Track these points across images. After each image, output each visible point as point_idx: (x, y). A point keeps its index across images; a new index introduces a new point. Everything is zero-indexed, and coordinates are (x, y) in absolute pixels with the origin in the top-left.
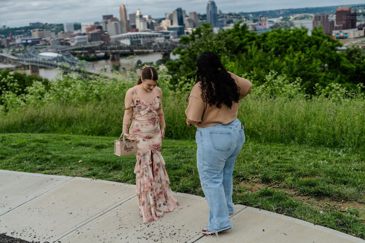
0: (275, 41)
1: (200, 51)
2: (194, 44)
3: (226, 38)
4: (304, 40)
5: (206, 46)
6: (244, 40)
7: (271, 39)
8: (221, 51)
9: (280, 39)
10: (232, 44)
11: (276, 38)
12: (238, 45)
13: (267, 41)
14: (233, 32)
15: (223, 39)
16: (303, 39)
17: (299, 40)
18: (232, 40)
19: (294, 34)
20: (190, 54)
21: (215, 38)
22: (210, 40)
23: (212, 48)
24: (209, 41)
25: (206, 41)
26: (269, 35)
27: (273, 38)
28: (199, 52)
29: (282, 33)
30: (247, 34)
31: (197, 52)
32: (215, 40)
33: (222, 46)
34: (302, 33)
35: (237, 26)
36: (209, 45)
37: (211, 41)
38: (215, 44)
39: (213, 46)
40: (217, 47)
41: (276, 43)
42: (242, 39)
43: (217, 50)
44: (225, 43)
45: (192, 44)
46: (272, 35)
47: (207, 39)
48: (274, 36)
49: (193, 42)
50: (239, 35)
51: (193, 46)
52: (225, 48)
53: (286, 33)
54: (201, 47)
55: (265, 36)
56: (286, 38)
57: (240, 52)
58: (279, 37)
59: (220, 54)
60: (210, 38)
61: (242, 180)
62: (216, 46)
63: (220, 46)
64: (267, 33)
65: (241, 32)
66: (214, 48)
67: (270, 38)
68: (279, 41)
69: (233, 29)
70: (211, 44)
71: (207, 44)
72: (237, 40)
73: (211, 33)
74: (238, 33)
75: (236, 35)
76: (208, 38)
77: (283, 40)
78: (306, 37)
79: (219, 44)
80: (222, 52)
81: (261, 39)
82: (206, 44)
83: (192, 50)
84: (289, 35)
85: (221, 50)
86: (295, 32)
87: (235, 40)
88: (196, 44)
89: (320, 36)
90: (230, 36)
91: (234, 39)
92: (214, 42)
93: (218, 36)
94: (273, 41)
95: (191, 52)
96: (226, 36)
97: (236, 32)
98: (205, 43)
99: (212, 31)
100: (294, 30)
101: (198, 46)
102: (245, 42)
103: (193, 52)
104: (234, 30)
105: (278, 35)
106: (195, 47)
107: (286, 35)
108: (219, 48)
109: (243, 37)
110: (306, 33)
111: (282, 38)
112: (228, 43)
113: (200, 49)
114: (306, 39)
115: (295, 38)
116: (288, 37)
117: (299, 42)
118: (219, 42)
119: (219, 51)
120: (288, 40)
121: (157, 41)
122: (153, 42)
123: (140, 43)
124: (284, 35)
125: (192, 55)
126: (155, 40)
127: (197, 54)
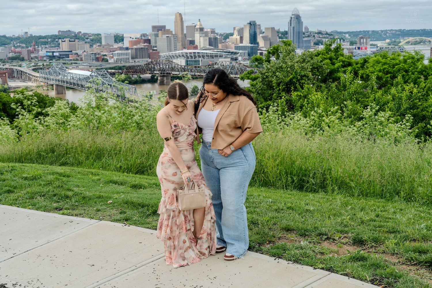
0: (378, 69)
1: (277, 77)
2: (269, 66)
3: (312, 61)
4: (418, 70)
6: (336, 66)
7: (372, 66)
8: (304, 78)
10: (320, 70)
11: (380, 65)
12: (328, 71)
13: (367, 68)
14: (323, 54)
15: (308, 61)
16: (417, 68)
17: (411, 69)
18: (320, 64)
19: (405, 61)
20: (263, 79)
23: (294, 73)
24: (289, 64)
25: (286, 63)
26: (371, 61)
27: (377, 64)
28: (275, 77)
29: (389, 59)
30: (341, 58)
31: (273, 77)
32: (297, 62)
34: (416, 59)
35: (328, 47)
36: (289, 69)
37: (293, 64)
38: (298, 67)
39: (295, 70)
40: (300, 72)
41: (380, 71)
42: (333, 64)
43: (299, 75)
44: (311, 67)
45: (266, 67)
46: (374, 61)
47: (286, 61)
48: (378, 62)
50: (331, 59)
51: (268, 69)
52: (310, 74)
53: (393, 59)
55: (365, 61)
56: (394, 66)
57: (331, 80)
58: (385, 64)
59: (303, 81)
60: (292, 59)
61: (326, 239)
64: (369, 58)
65: (333, 54)
66: (296, 73)
68: (385, 68)
70: (292, 67)
71: (287, 68)
72: (327, 64)
73: (293, 53)
74: (328, 56)
75: (325, 59)
76: (288, 60)
77: (390, 68)
78: (421, 66)
79: (303, 68)
80: (306, 79)
81: (359, 65)
82: (285, 68)
83: (266, 74)
84: (398, 62)
85: (305, 76)
86: (405, 58)
87: (324, 64)
88: (272, 67)
90: (319, 58)
91: (322, 63)
92: (296, 65)
93: (302, 58)
96: (312, 59)
97: (326, 54)
98: (284, 66)
99: (293, 50)
100: (404, 56)
101: (274, 70)
102: (338, 68)
103: (267, 77)
104: (325, 51)
105: (383, 61)
106: (270, 70)
107: (393, 62)
108: (303, 73)
109: (336, 61)
110: (421, 60)
111: (388, 65)
112: (314, 68)
113: (277, 73)
114: (421, 69)
115: (406, 66)
116: (397, 64)
117: (411, 71)
118: (303, 65)
119: (302, 76)
120: (397, 68)
121: (220, 63)
122: (216, 63)
123: (199, 64)
124: (391, 62)
125: (266, 81)
126: (218, 62)
127: (273, 79)
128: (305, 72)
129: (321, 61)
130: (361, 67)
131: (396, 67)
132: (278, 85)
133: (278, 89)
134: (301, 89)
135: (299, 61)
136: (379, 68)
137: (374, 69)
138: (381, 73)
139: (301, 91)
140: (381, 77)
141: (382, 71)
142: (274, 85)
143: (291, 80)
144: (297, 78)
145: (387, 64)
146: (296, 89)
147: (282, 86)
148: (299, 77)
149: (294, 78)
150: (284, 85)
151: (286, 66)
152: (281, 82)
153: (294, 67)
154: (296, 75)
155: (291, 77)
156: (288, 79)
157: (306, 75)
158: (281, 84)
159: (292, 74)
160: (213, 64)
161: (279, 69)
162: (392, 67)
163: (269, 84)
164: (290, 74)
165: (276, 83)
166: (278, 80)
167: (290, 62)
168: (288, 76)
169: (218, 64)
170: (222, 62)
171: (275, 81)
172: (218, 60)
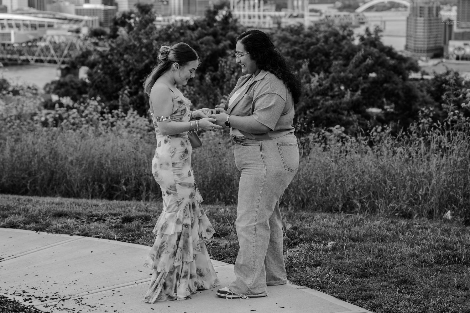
1: (125, 61)
2: (114, 45)
3: (182, 39)
4: (343, 53)
5: (139, 50)
6: (221, 45)
9: (296, 48)
11: (288, 45)
12: (208, 53)
14: (203, 27)
15: (177, 39)
16: (341, 50)
17: (332, 51)
18: (195, 42)
19: (326, 39)
20: (105, 64)
21: (157, 35)
22: (148, 38)
23: (151, 56)
24: (145, 41)
25: (139, 40)
26: (275, 37)
27: (283, 44)
28: (122, 62)
29: (302, 36)
30: (231, 33)
31: (119, 62)
32: (157, 39)
34: (341, 37)
35: (211, 15)
36: (144, 50)
37: (149, 41)
39: (153, 52)
41: (288, 54)
42: (218, 42)
45: (110, 45)
46: (280, 38)
47: (140, 36)
48: (284, 39)
49: (112, 42)
50: (215, 34)
51: (112, 49)
53: (309, 36)
54: (127, 53)
56: (309, 46)
57: (211, 68)
58: (295, 43)
60: (148, 34)
64: (272, 34)
65: (218, 28)
66: (155, 55)
68: (295, 50)
69: (205, 21)
70: (149, 46)
71: (142, 48)
72: (207, 43)
73: (150, 25)
74: (211, 30)
75: (206, 34)
76: (142, 35)
77: (302, 50)
78: (346, 47)
82: (138, 48)
83: (109, 57)
84: (314, 40)
86: (327, 34)
87: (202, 43)
88: (118, 45)
89: (375, 46)
90: (196, 34)
91: (199, 42)
92: (155, 43)
93: (166, 34)
95: (107, 61)
97: (208, 27)
98: (137, 44)
99: (152, 20)
100: (325, 32)
101: (121, 50)
102: (225, 48)
103: (110, 62)
104: (205, 23)
105: (294, 38)
106: (115, 51)
107: (308, 40)
109: (224, 38)
110: (348, 38)
111: (300, 45)
113: (125, 56)
114: (346, 51)
115: (326, 47)
116: (313, 44)
117: (333, 55)
120: (313, 49)
121: (48, 39)
122: (41, 39)
123: (10, 40)
124: (304, 40)
125: (109, 68)
126: (45, 36)
127: (119, 65)
129: (198, 39)
131: (312, 47)
132: (128, 74)
133: (127, 80)
135: (160, 37)
136: (286, 50)
138: (289, 58)
141: (291, 54)
142: (121, 74)
143: (147, 66)
145: (299, 44)
147: (134, 75)
149: (151, 63)
150: (136, 74)
151: (140, 45)
152: (132, 70)
153: (152, 46)
154: (155, 58)
155: (147, 61)
156: (142, 66)
158: (131, 73)
159: (148, 57)
160: (35, 40)
161: (129, 49)
162: (305, 48)
163: (113, 74)
164: (145, 58)
165: (124, 71)
166: (126, 67)
167: (146, 39)
168: (143, 61)
169: (45, 40)
170: (53, 37)
171: (122, 69)
172: (45, 32)
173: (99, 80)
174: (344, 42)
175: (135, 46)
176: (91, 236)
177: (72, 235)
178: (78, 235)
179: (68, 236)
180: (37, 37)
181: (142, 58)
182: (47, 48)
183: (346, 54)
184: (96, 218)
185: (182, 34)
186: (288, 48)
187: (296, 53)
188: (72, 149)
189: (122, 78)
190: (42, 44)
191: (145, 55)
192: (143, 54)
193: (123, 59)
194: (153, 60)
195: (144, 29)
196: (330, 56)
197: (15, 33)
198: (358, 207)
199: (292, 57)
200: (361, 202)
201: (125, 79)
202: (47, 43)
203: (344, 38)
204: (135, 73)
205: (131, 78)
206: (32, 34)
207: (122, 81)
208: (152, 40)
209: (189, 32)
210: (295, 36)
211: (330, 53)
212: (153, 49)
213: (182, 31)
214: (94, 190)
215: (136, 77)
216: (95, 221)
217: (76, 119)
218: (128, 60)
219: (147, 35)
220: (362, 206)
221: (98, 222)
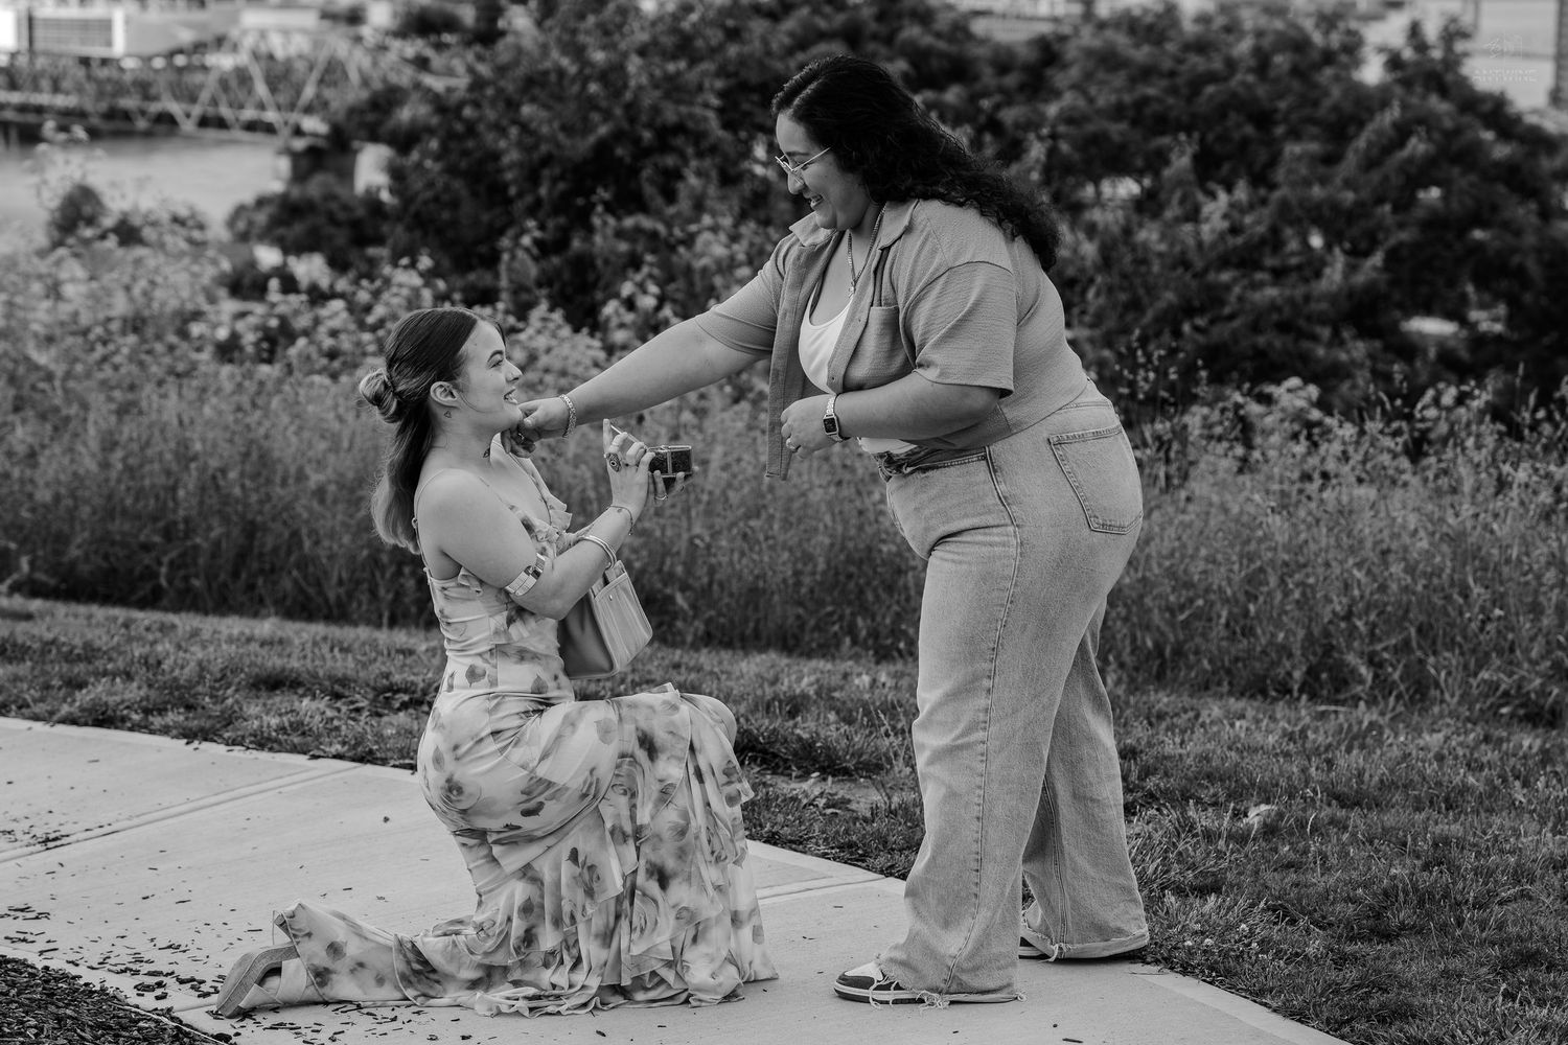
0: (1104, 99)
1: (524, 127)
2: (484, 69)
3: (733, 50)
4: (1323, 111)
5: (575, 89)
7: (1074, 87)
8: (679, 141)
9: (1151, 91)
11: (1119, 79)
13: (1057, 94)
15: (714, 51)
16: (1316, 104)
17: (1282, 105)
19: (1262, 63)
20: (450, 137)
21: (643, 37)
22: (609, 46)
23: (618, 111)
24: (599, 56)
25: (578, 52)
26: (1071, 51)
27: (1101, 75)
28: (514, 131)
29: (1171, 47)
30: (912, 32)
31: (501, 130)
32: (642, 52)
33: (691, 103)
34: (1315, 56)
36: (593, 88)
37: (614, 57)
38: (644, 80)
39: (628, 96)
40: (656, 110)
41: (1118, 112)
43: (649, 125)
44: (719, 84)
45: (471, 70)
46: (1089, 53)
47: (582, 38)
48: (1108, 60)
49: (480, 58)
50: (852, 36)
51: (478, 84)
52: (713, 123)
53: (1201, 46)
54: (533, 100)
55: (1048, 52)
56: (1197, 83)
58: (1146, 73)
59: (670, 161)
60: (609, 33)
62: (647, 101)
63: (678, 102)
64: (1063, 39)
66: (631, 108)
67: (1074, 73)
68: (1144, 101)
70: (613, 76)
71: (586, 81)
74: (840, 19)
75: (822, 36)
76: (588, 32)
77: (1171, 101)
78: (1336, 92)
79: (673, 88)
80: (690, 151)
81: (1011, 80)
82: (573, 80)
83: (468, 112)
84: (1217, 65)
85: (680, 128)
86: (1266, 42)
88: (501, 70)
89: (1444, 91)
90: (783, 33)
92: (634, 64)
93: (675, 30)
94: (1091, 100)
95: (459, 127)
100: (1259, 34)
101: (510, 87)
103: (471, 129)
105: (1142, 54)
106: (490, 92)
107: (1197, 62)
108: (670, 114)
109: (885, 50)
110: (1344, 58)
111: (1164, 83)
112: (744, 87)
113: (527, 110)
114: (1336, 108)
115: (1261, 91)
116: (1212, 77)
117: (1285, 120)
118: (671, 67)
119: (666, 136)
120: (1211, 97)
121: (248, 42)
122: (220, 42)
123: (109, 43)
124: (1180, 61)
125: (465, 153)
126: (234, 33)
127: (502, 144)
128: (683, 109)
129: (790, 52)
130: (1022, 88)
131: (1210, 89)
132: (532, 176)
133: (529, 199)
134: (659, 201)
135: (655, 42)
136: (1113, 98)
137: (1081, 103)
138: (1123, 126)
139: (657, 214)
140: (1123, 147)
141: (1131, 113)
142: (509, 176)
143: (603, 148)
144: (637, 141)
145: (1162, 75)
146: (629, 201)
147: (554, 181)
148: (647, 135)
149: (618, 136)
150: (562, 177)
151: (581, 71)
152: (547, 161)
153: (625, 76)
154: (632, 120)
155: (603, 130)
156: (584, 146)
157: (690, 125)
158: (546, 173)
159: (607, 115)
160: (199, 47)
161: (536, 83)
162: (1185, 91)
163: (482, 175)
164: (595, 117)
165: (520, 165)
166: (528, 150)
167: (604, 48)
168: (587, 128)
169: (235, 48)
170: (263, 34)
171: (513, 156)
172: (234, 19)
173: (429, 194)
174: (1328, 72)
175: (561, 73)
176: (384, 762)
177: (315, 757)
178: (338, 756)
179: (301, 759)
180: (208, 37)
181: (585, 119)
182: (243, 77)
183: (1333, 117)
184: (406, 698)
185: (734, 34)
186: (1118, 91)
187: (1148, 111)
188: (322, 446)
189: (513, 191)
190: (223, 62)
191: (596, 108)
192: (591, 104)
193: (515, 122)
194: (625, 125)
195: (596, 11)
196: (1275, 123)
197: (128, 21)
198: (1362, 682)
199: (1135, 123)
200: (1373, 661)
201: (520, 195)
202: (243, 58)
203: (1328, 57)
204: (557, 171)
205: (543, 191)
206: (189, 25)
207: (509, 201)
208: (625, 55)
209: (758, 26)
210: (1146, 49)
211: (1276, 111)
212: (625, 86)
213: (730, 23)
214: (398, 596)
215: (561, 186)
216: (399, 710)
217: (343, 336)
218: (534, 125)
219: (607, 33)
220: (1376, 676)
221: (411, 711)
